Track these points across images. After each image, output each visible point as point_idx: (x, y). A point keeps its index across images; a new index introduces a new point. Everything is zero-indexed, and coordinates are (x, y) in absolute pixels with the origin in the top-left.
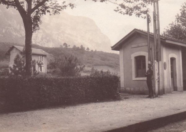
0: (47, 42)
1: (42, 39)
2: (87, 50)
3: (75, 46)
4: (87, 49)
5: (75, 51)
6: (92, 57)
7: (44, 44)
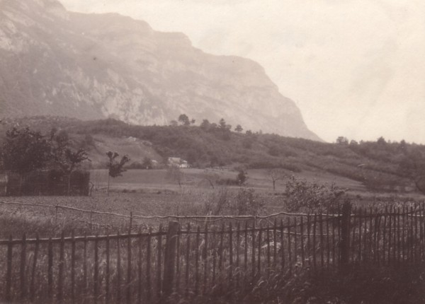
0: (153, 116)
1: (141, 109)
2: (236, 132)
3: (206, 122)
4: (236, 129)
5: (207, 132)
6: (248, 147)
7: (147, 120)
